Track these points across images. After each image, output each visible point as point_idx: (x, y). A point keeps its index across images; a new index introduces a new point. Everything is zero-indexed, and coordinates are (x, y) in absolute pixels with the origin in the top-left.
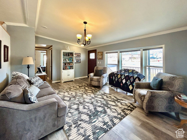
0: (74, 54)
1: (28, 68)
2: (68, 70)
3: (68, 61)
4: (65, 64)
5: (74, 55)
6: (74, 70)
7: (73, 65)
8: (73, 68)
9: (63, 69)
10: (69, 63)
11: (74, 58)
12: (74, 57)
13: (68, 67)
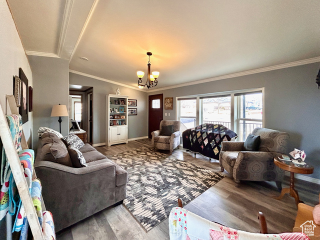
0: (127, 100)
1: (60, 123)
2: (118, 126)
3: (118, 113)
4: (113, 116)
5: (128, 103)
6: (127, 126)
7: (126, 118)
8: (125, 124)
9: (110, 125)
10: (119, 116)
11: (127, 107)
12: (127, 105)
13: (118, 122)
